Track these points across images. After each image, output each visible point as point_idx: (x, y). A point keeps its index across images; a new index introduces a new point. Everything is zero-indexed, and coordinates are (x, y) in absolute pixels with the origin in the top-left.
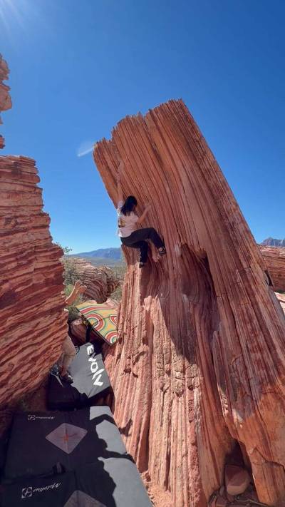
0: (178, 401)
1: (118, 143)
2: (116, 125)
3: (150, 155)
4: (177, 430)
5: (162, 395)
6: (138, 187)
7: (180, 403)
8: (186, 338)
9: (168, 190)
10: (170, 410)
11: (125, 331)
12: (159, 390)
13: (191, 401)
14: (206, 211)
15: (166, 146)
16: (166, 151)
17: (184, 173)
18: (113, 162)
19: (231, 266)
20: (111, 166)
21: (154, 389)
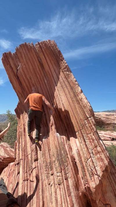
0: (60, 188)
1: (19, 55)
2: (18, 46)
3: (37, 64)
4: (62, 203)
5: (50, 188)
6: (29, 79)
7: (61, 189)
8: (61, 155)
9: (46, 81)
10: (56, 194)
11: (21, 158)
12: (48, 186)
13: (68, 186)
14: (68, 93)
15: (46, 60)
16: (46, 63)
17: (55, 74)
18: (15, 64)
19: (82, 118)
20: (13, 66)
21: (44, 186)
